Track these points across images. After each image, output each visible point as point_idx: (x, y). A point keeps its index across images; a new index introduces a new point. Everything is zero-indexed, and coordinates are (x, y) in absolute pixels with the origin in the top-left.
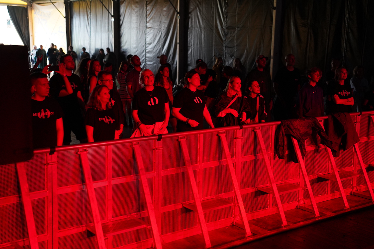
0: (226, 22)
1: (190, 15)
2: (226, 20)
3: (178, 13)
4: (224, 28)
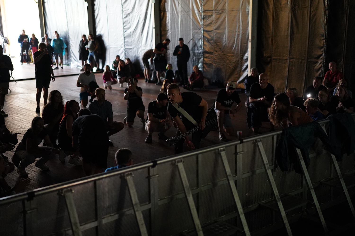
0: (202, 6)
4: (201, 11)
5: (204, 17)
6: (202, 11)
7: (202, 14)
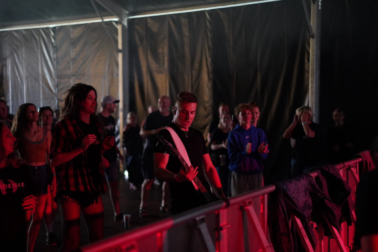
0: (56, 71)
1: (4, 63)
2: (56, 67)
5: (59, 83)
6: (56, 76)
7: (56, 80)
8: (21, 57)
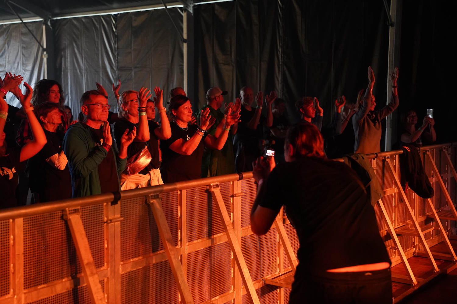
0: (117, 62)
1: (63, 53)
2: (117, 58)
3: (44, 50)
4: (115, 68)
5: (120, 76)
6: (117, 68)
7: (117, 72)
8: (80, 48)
